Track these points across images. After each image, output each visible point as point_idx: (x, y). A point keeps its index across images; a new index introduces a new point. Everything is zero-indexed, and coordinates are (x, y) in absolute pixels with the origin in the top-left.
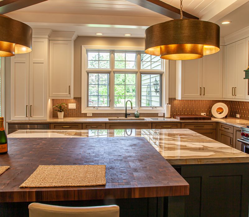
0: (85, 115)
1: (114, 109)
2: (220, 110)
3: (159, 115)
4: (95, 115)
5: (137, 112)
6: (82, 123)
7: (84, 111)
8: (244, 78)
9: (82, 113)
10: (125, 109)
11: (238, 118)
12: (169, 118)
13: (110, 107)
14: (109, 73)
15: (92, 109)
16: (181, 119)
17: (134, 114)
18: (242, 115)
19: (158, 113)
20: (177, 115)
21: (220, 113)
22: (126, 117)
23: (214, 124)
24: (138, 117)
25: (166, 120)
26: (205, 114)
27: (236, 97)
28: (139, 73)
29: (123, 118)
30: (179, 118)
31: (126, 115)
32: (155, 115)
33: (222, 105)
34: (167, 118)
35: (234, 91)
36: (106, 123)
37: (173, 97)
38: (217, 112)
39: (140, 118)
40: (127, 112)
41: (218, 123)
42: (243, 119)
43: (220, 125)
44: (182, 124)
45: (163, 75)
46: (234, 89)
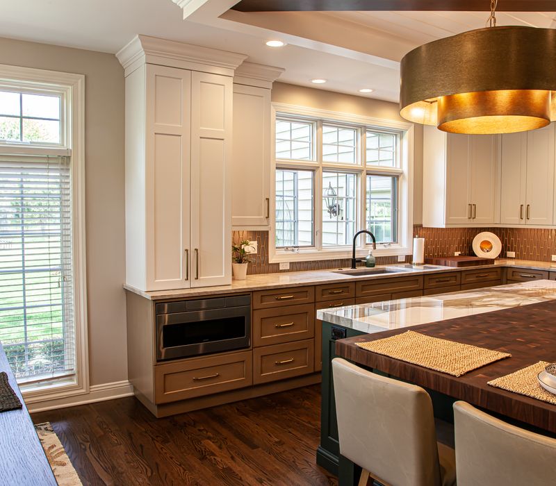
0: (275, 269)
1: (324, 251)
3: (399, 260)
4: (296, 267)
5: (371, 255)
7: (273, 260)
9: (270, 262)
10: (352, 249)
11: (511, 258)
12: (423, 264)
13: (313, 246)
14: (313, 171)
15: (283, 252)
17: (364, 259)
18: (521, 253)
19: (397, 256)
22: (354, 267)
23: (499, 270)
24: (373, 265)
26: (460, 253)
27: (528, 222)
28: (364, 172)
29: (349, 269)
30: (456, 263)
31: (355, 262)
32: (392, 260)
33: (489, 237)
34: (418, 264)
35: (525, 212)
36: (356, 282)
37: (418, 223)
38: (482, 249)
39: (377, 267)
40: (356, 255)
41: (503, 268)
42: (524, 259)
43: (510, 271)
44: (463, 274)
45: (400, 179)
46: (525, 208)
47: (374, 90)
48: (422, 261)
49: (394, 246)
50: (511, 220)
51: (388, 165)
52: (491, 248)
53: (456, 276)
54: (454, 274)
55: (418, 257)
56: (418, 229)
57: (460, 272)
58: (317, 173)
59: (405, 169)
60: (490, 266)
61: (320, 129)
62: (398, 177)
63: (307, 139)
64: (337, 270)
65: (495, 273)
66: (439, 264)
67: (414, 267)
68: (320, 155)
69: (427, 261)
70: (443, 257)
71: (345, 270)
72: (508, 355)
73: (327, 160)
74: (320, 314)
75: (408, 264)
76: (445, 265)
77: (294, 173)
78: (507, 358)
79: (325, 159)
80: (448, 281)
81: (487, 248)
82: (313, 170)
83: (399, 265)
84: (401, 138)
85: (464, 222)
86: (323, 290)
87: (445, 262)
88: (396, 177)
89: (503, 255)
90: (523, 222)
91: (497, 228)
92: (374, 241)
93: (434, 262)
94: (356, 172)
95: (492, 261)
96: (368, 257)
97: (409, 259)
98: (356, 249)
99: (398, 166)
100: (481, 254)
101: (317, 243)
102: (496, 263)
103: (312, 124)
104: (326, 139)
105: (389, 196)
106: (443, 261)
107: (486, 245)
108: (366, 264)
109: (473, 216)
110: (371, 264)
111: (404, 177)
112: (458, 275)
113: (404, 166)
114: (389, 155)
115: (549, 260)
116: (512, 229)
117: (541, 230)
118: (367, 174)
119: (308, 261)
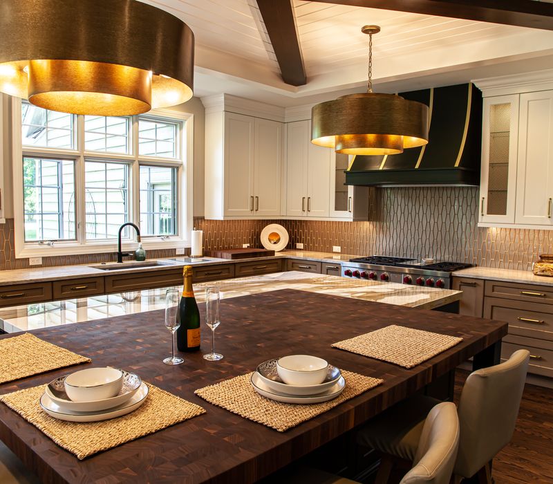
1: (87, 244)
2: (275, 238)
3: (177, 253)
4: (49, 262)
5: (141, 248)
6: (52, 282)
7: (21, 254)
8: (345, 184)
9: (16, 258)
10: (117, 243)
11: (301, 249)
12: (201, 257)
13: (76, 239)
14: (74, 160)
15: (37, 246)
16: (234, 256)
17: (134, 252)
18: (308, 245)
19: (175, 249)
20: (225, 249)
21: (275, 243)
22: (120, 261)
23: (279, 262)
24: (143, 259)
25: (194, 262)
26: (249, 245)
27: (310, 214)
28: (136, 163)
29: (115, 263)
30: (230, 255)
31: (120, 256)
32: (171, 253)
33: (277, 229)
34: (196, 257)
35: (306, 204)
36: (104, 277)
37: (199, 215)
38: (270, 240)
39: (148, 260)
40: (122, 248)
41: (284, 259)
42: (311, 251)
43: (290, 262)
44: (238, 267)
45: (180, 170)
46: (306, 200)
48: (201, 254)
49: (173, 239)
50: (296, 214)
51: (170, 157)
52: (279, 240)
53: (229, 269)
54: (227, 267)
55: (196, 250)
56: (198, 221)
57: (234, 264)
58: (78, 163)
59: (184, 161)
60: (269, 257)
61: (136, 123)
62: (178, 168)
63: (69, 128)
64: (100, 264)
65: (275, 265)
66: (217, 257)
67: (192, 259)
68: (81, 142)
69: (206, 253)
71: (108, 264)
73: (91, 147)
75: (187, 257)
76: (222, 257)
77: (58, 163)
80: (219, 273)
81: (275, 241)
82: (74, 158)
83: (177, 258)
84: (181, 128)
87: (221, 255)
88: (175, 168)
90: (305, 214)
91: (283, 220)
92: (139, 234)
93: (213, 255)
94: (128, 162)
95: (272, 253)
96: (138, 251)
97: (188, 252)
98: (122, 242)
99: (178, 157)
100: (268, 246)
101: (79, 237)
102: (277, 255)
103: (128, 118)
104: (88, 126)
105: (170, 187)
106: (219, 254)
108: (135, 258)
109: (255, 208)
110: (141, 258)
111: (183, 169)
112: (232, 267)
113: (183, 156)
114: (169, 146)
115: (330, 251)
116: (300, 221)
117: (324, 221)
118: (140, 165)
119: (65, 256)
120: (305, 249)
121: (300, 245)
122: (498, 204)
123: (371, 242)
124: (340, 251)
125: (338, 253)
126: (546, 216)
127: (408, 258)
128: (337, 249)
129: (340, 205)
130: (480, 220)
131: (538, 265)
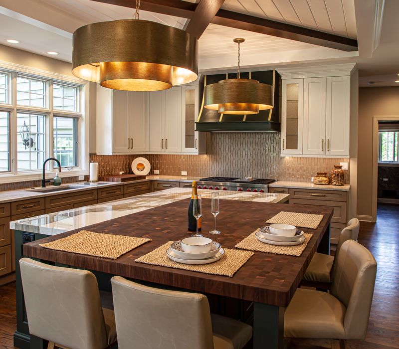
1: (19, 175)
3: (79, 179)
5: (58, 176)
6: (10, 202)
11: (157, 174)
12: (97, 181)
13: (11, 171)
16: (122, 180)
17: (52, 179)
18: (163, 171)
19: (78, 176)
21: (141, 171)
22: (44, 186)
24: (59, 184)
25: (92, 186)
26: (123, 172)
27: (167, 150)
28: (52, 115)
29: (40, 188)
30: (120, 179)
31: (44, 182)
32: (75, 179)
33: (142, 160)
34: (94, 182)
35: (164, 144)
36: (45, 197)
37: (93, 152)
38: (138, 169)
39: (63, 185)
40: (45, 177)
41: (151, 181)
42: (165, 175)
43: (156, 183)
44: (125, 187)
45: (80, 120)
46: (164, 141)
47: (59, 53)
48: (96, 179)
49: (75, 169)
50: (156, 149)
51: (71, 110)
52: (144, 168)
53: (120, 189)
54: (118, 188)
55: (93, 176)
56: (93, 157)
57: (123, 185)
58: (12, 114)
59: (83, 113)
60: (143, 180)
61: (15, 79)
62: (78, 118)
63: (4, 87)
64: (30, 189)
65: (146, 185)
66: (109, 181)
67: (91, 184)
68: (15, 100)
69: (100, 179)
70: (112, 175)
71: (36, 188)
72: (149, 240)
73: (21, 104)
74: (12, 225)
75: (86, 182)
76: (113, 181)
78: (149, 242)
79: (18, 103)
80: (114, 192)
81: (141, 168)
82: (9, 111)
83: (80, 183)
84: (80, 90)
85: (125, 151)
86: (17, 205)
87: (113, 179)
88: (76, 119)
89: (151, 173)
90: (163, 150)
91: (148, 155)
92: (60, 166)
93: (105, 179)
94: (46, 114)
95: (144, 177)
96: (55, 178)
97: (87, 178)
98: (46, 172)
99: (78, 111)
100: (137, 173)
101: (13, 169)
102: (147, 178)
103: (8, 74)
104: (19, 88)
105: (72, 132)
106: (111, 179)
107: (141, 166)
108: (54, 184)
109: (131, 147)
110: (58, 183)
111: (82, 119)
112: (122, 188)
113: (82, 110)
114: (71, 103)
115: (179, 174)
116: (157, 155)
117: (175, 155)
118: (54, 116)
119: (11, 183)
120: (161, 174)
121: (157, 172)
122: (292, 143)
123: (208, 167)
124: (186, 175)
125: (185, 176)
126: (321, 150)
127: (234, 177)
128: (184, 173)
129: (189, 144)
130: (282, 153)
131: (317, 179)
